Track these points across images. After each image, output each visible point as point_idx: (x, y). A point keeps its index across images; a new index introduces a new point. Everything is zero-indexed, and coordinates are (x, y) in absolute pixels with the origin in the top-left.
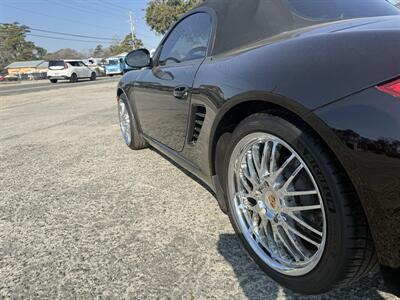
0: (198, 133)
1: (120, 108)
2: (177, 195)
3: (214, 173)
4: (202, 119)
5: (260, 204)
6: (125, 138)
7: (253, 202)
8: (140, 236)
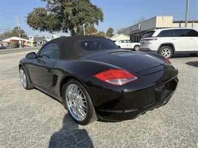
0: (56, 83)
1: (21, 73)
2: (49, 106)
3: (61, 96)
4: (57, 79)
5: (74, 103)
6: (23, 85)
7: (73, 103)
8: (36, 120)
